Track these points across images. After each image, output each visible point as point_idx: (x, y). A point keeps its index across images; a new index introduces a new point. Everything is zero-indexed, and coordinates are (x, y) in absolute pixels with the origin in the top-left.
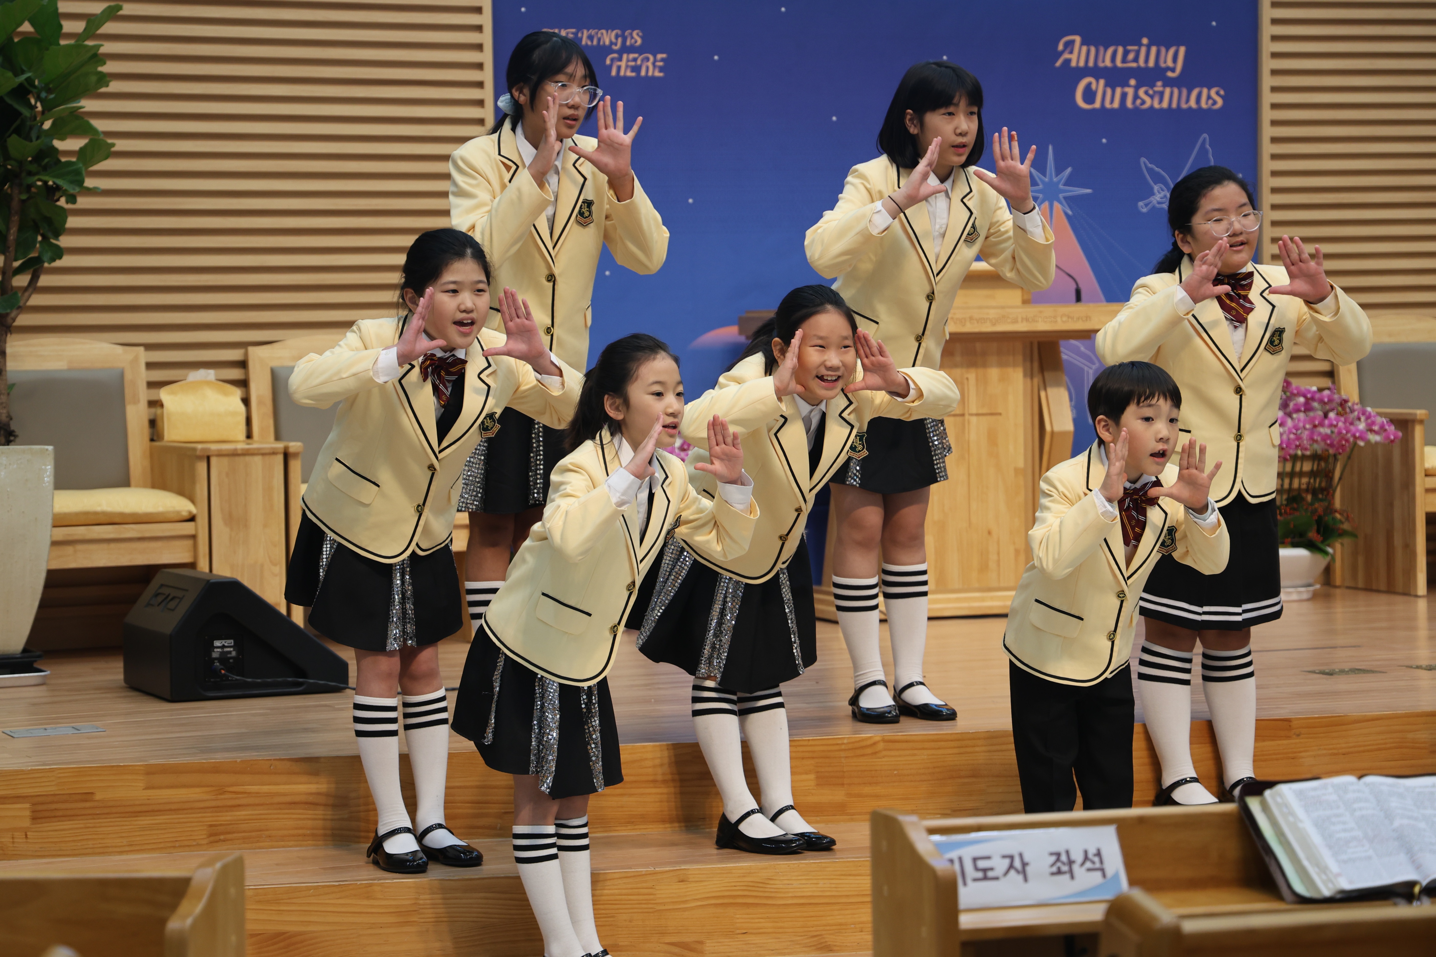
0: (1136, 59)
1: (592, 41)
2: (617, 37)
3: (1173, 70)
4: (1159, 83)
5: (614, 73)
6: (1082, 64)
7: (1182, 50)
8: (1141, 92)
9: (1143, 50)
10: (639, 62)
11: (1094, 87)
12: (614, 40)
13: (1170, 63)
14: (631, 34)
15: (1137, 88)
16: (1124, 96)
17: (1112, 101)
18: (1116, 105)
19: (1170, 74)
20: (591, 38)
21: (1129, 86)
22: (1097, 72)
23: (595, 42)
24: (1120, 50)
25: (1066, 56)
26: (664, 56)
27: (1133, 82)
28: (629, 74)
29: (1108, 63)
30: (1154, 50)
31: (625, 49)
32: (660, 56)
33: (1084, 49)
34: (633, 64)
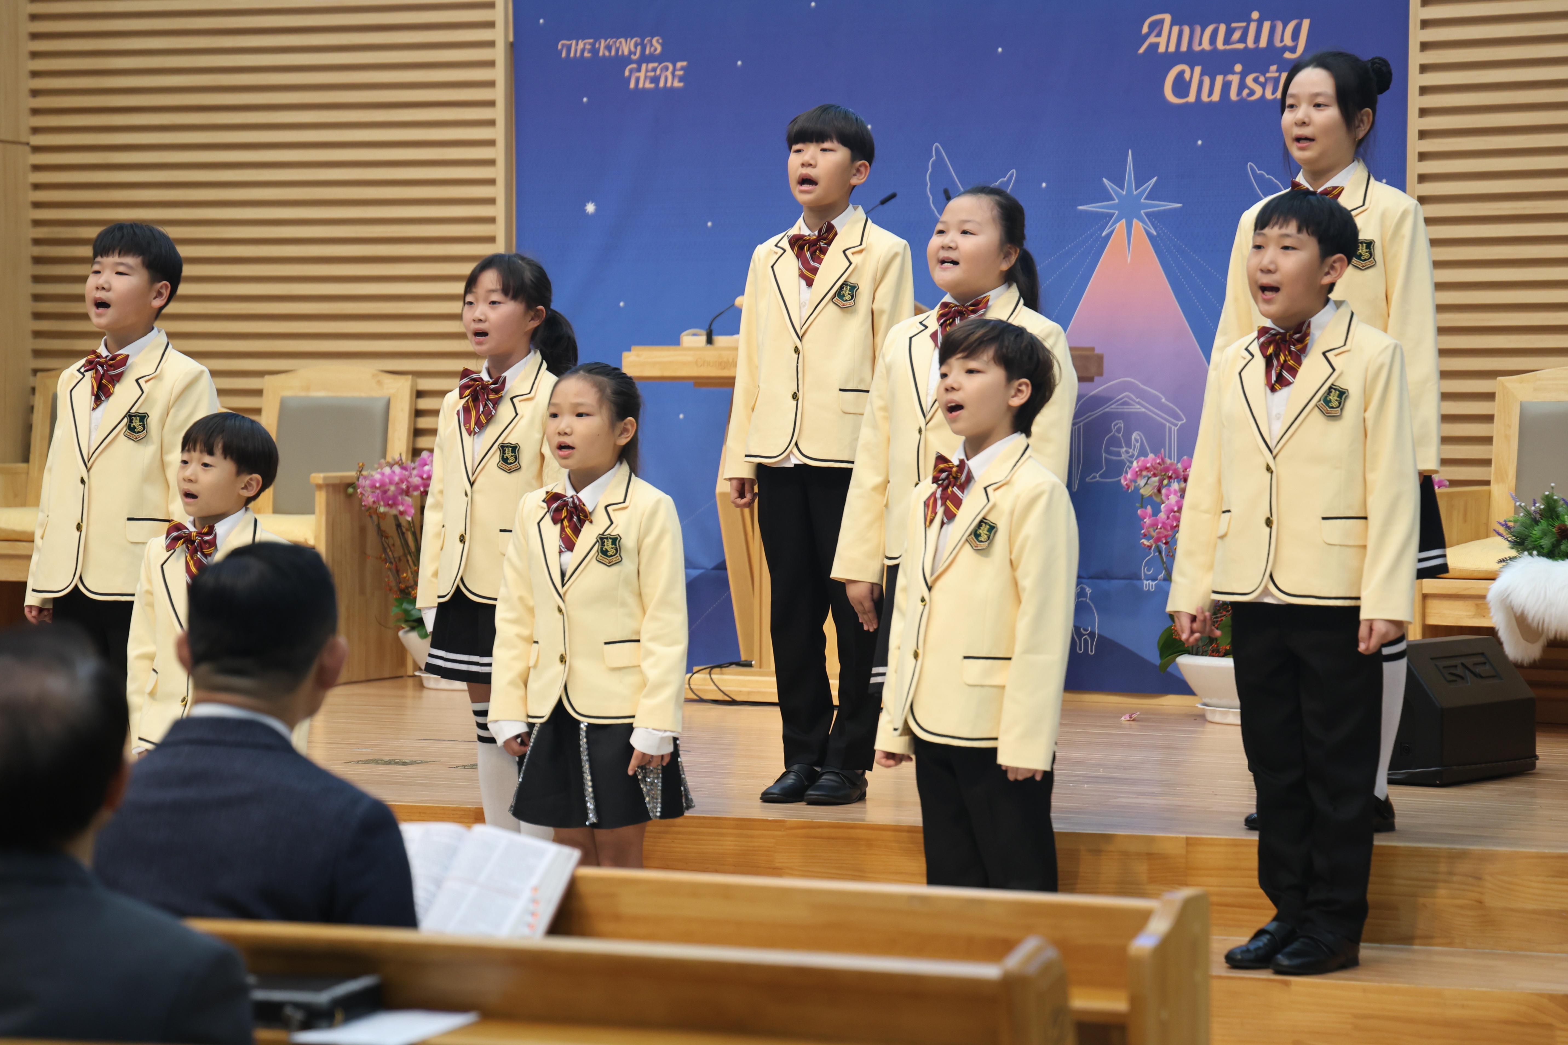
0: (1243, 39)
1: (610, 52)
2: (636, 46)
3: (1293, 50)
4: (1274, 68)
5: (632, 85)
6: (1172, 48)
7: (1306, 23)
8: (1249, 80)
9: (1253, 27)
10: (658, 72)
11: (1187, 76)
12: (633, 49)
13: (1288, 41)
14: (651, 41)
15: (1243, 75)
16: (1227, 86)
17: (1211, 93)
18: (1216, 97)
19: (1288, 55)
20: (608, 48)
21: (1233, 73)
22: (1191, 58)
23: (613, 53)
24: (1222, 28)
25: (1152, 39)
26: (685, 64)
27: (1238, 68)
28: (649, 85)
29: (1206, 45)
30: (1267, 25)
31: (645, 59)
32: (679, 64)
33: (1176, 29)
34: (652, 74)
